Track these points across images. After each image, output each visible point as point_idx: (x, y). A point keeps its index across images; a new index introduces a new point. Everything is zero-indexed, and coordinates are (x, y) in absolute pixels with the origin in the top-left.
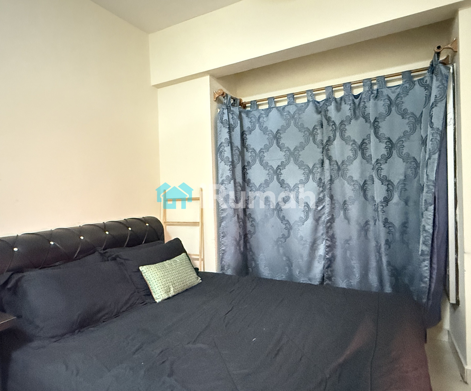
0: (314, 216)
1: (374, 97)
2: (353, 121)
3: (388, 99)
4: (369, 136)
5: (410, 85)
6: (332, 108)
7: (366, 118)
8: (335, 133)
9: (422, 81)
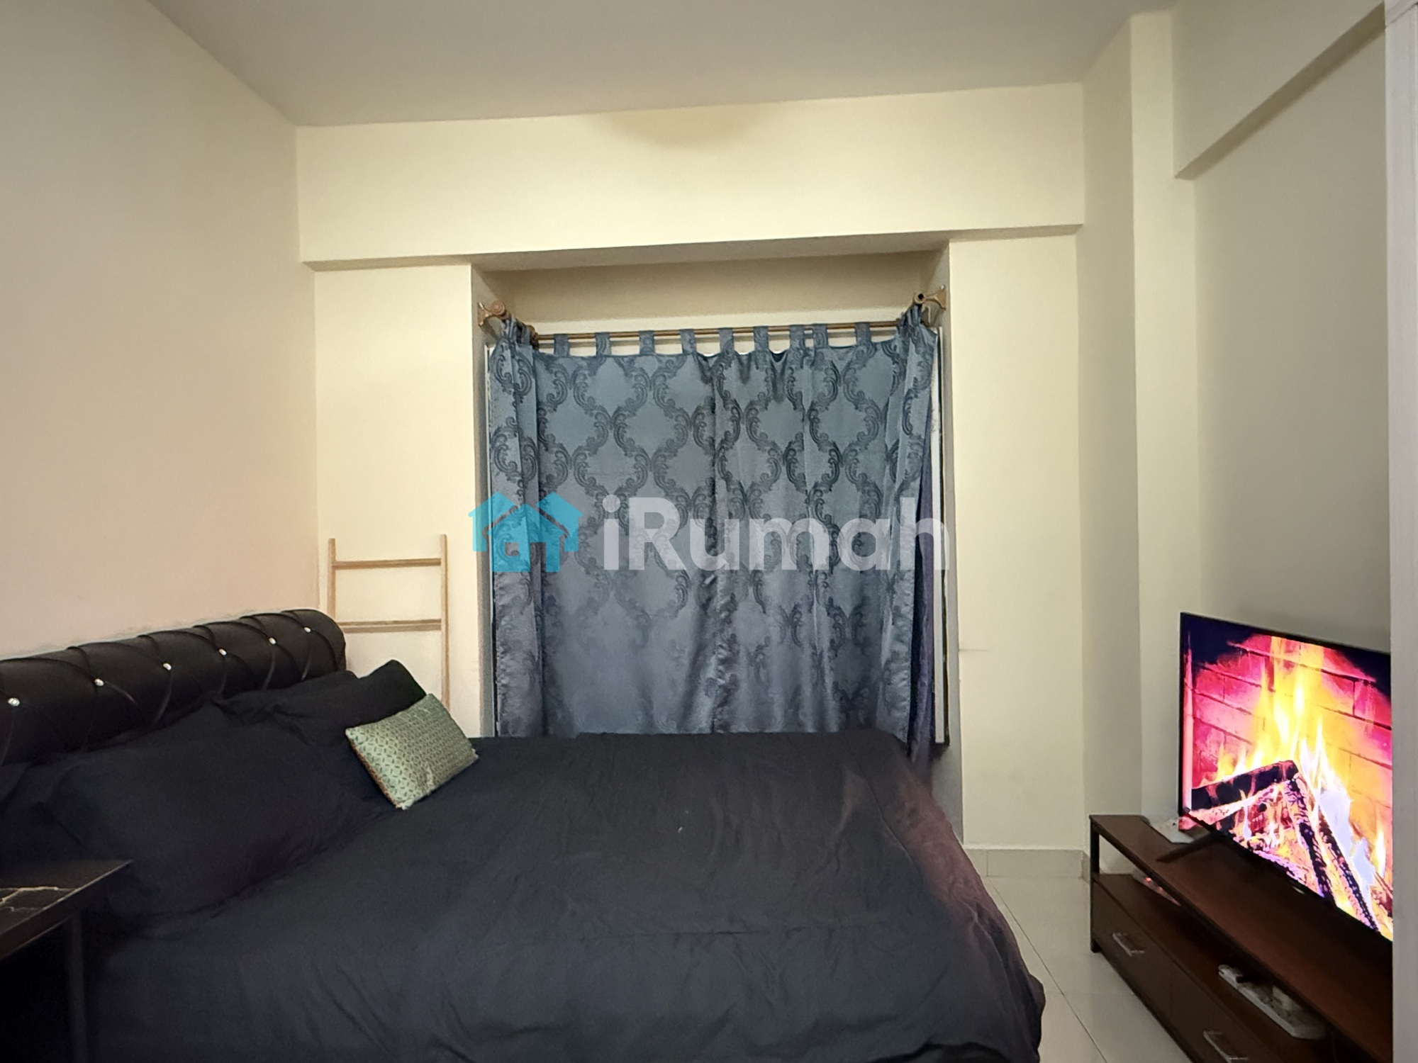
0: (698, 597)
1: (810, 363)
2: (772, 405)
3: (832, 369)
4: (800, 437)
5: (868, 349)
6: (731, 373)
7: (796, 400)
8: (738, 424)
9: (888, 346)
